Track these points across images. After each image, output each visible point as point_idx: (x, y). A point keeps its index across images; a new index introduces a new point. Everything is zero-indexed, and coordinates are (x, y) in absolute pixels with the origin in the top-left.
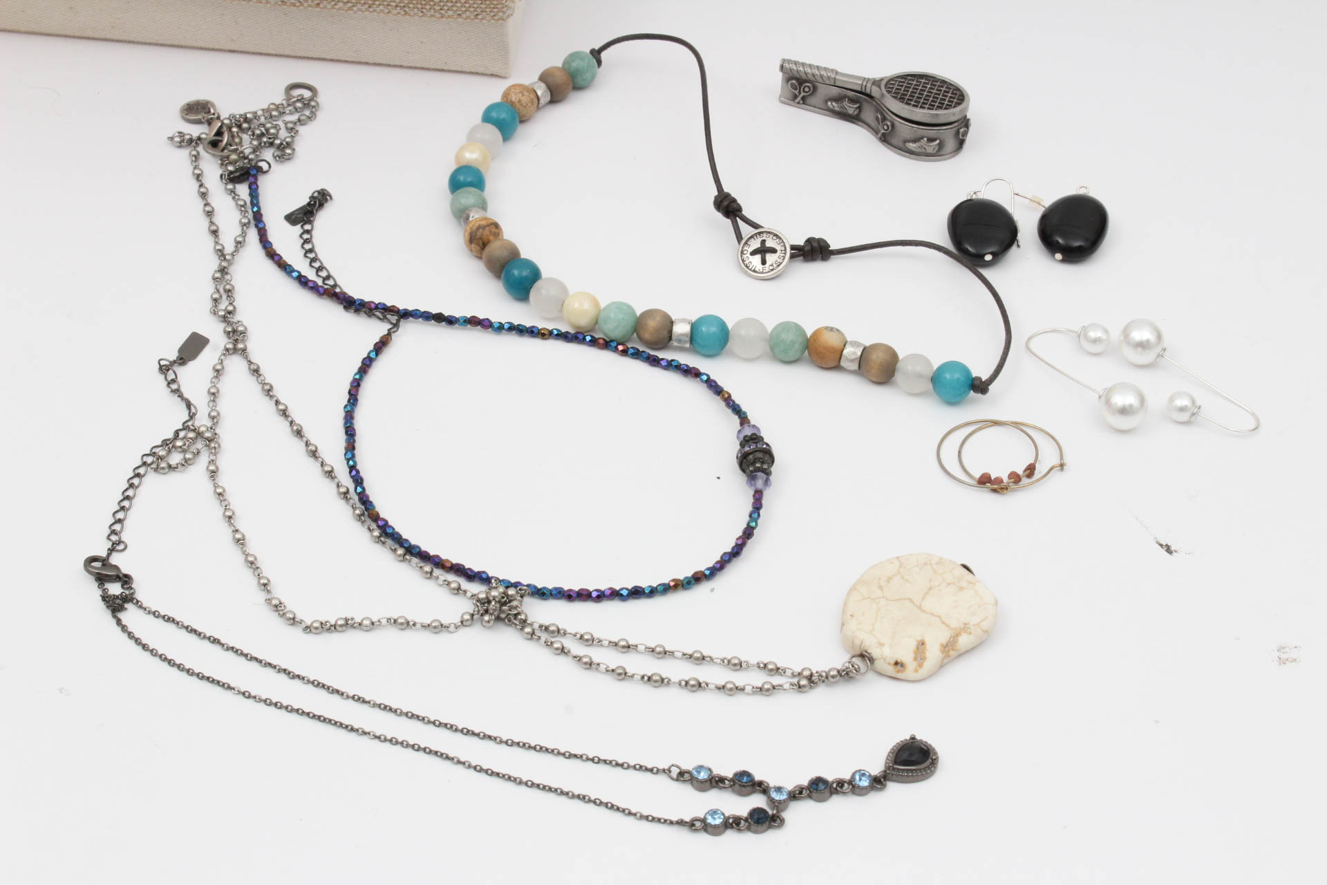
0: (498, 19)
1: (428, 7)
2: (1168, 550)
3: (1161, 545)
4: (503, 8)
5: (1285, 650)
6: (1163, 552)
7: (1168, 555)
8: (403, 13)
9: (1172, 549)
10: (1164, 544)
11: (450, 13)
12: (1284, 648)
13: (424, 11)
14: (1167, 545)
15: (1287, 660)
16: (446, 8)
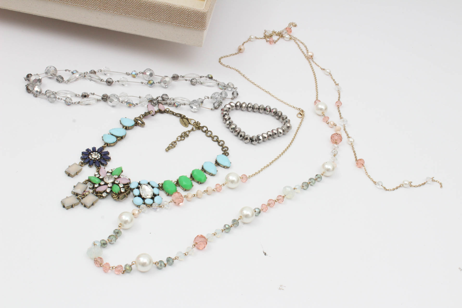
0: (203, 30)
1: (186, 24)
2: (265, 254)
4: (204, 26)
8: (180, 25)
11: (191, 26)
13: (185, 25)
16: (190, 25)
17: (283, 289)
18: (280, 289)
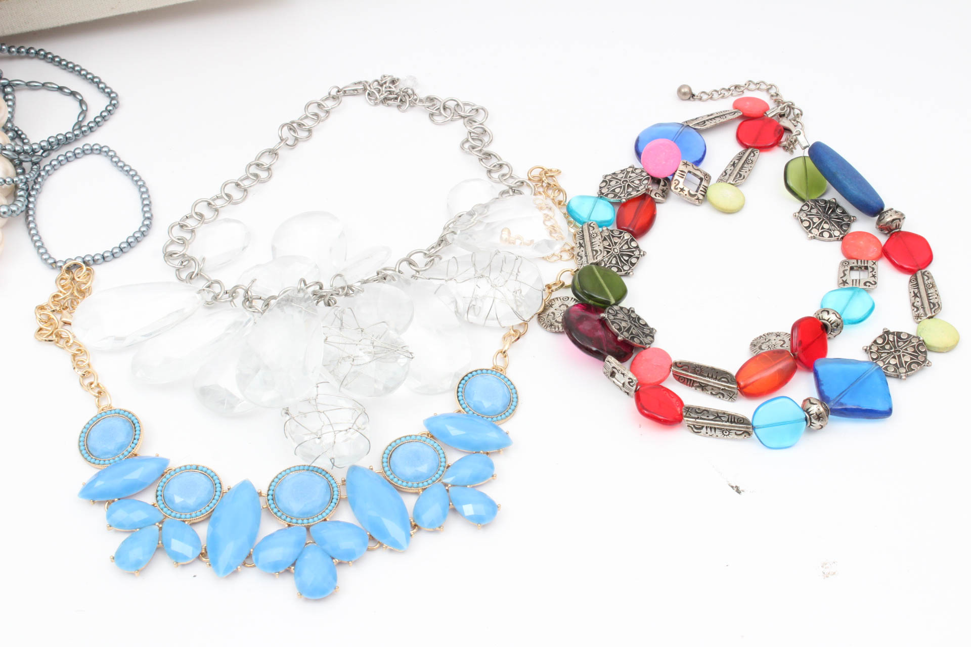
2: (738, 491)
3: (732, 487)
5: (827, 565)
6: (734, 492)
7: (738, 494)
9: (740, 489)
10: (734, 486)
12: (826, 564)
14: (736, 487)
15: (829, 574)
17: (834, 573)
18: (826, 575)
